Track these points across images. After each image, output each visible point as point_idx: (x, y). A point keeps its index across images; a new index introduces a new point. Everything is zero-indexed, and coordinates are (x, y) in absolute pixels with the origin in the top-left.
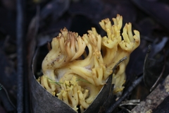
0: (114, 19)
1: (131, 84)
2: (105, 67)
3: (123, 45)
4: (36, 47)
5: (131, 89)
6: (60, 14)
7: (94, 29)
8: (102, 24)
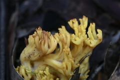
0: (80, 20)
1: (94, 72)
2: (73, 62)
3: (88, 41)
4: (16, 39)
5: (93, 76)
6: (35, 9)
7: (63, 27)
8: (70, 23)
